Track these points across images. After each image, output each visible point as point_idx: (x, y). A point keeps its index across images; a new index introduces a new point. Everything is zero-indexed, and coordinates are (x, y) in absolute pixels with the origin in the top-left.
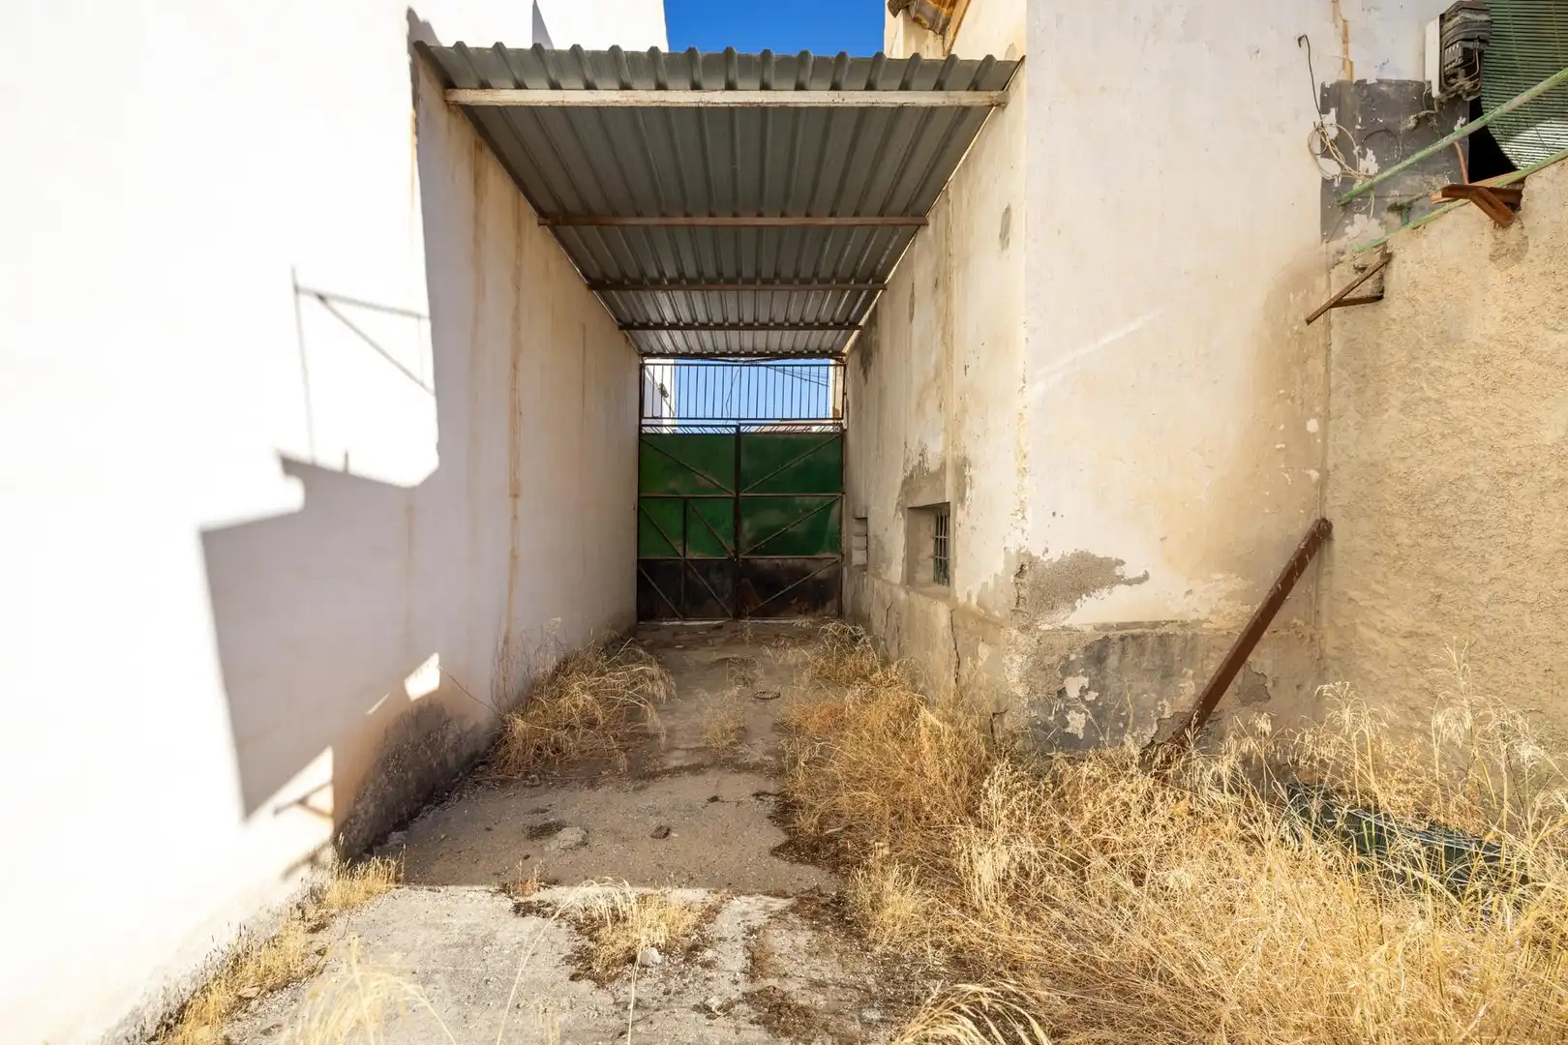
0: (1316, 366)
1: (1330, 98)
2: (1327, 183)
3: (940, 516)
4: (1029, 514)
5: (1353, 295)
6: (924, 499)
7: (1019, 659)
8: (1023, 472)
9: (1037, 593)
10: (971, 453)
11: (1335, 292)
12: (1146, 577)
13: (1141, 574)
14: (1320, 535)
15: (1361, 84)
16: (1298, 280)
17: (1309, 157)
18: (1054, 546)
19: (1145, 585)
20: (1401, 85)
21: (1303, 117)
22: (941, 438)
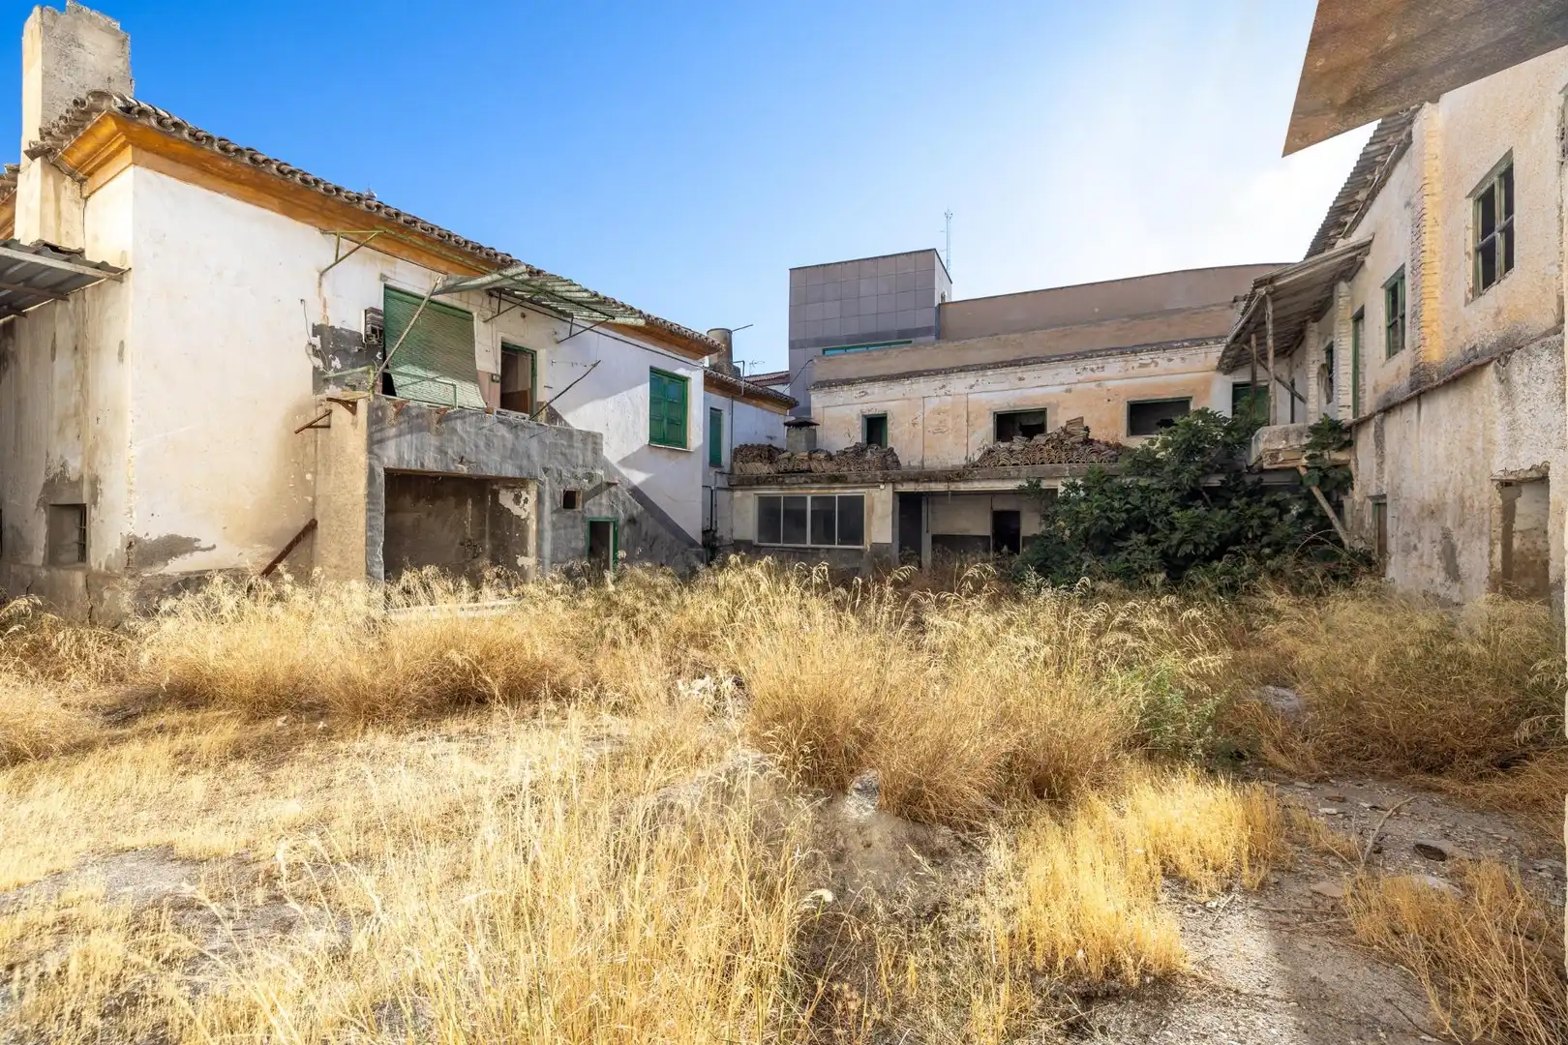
0: (310, 449)
1: (317, 330)
2: (315, 369)
3: (81, 510)
4: (134, 515)
5: (319, 423)
6: (65, 500)
7: (128, 594)
8: (130, 492)
9: (140, 558)
10: (101, 473)
11: (309, 421)
12: (214, 547)
13: (211, 545)
14: (312, 527)
15: (332, 328)
16: (300, 409)
17: (306, 356)
18: (153, 531)
19: (212, 552)
20: (352, 332)
21: (304, 337)
22: (80, 458)
